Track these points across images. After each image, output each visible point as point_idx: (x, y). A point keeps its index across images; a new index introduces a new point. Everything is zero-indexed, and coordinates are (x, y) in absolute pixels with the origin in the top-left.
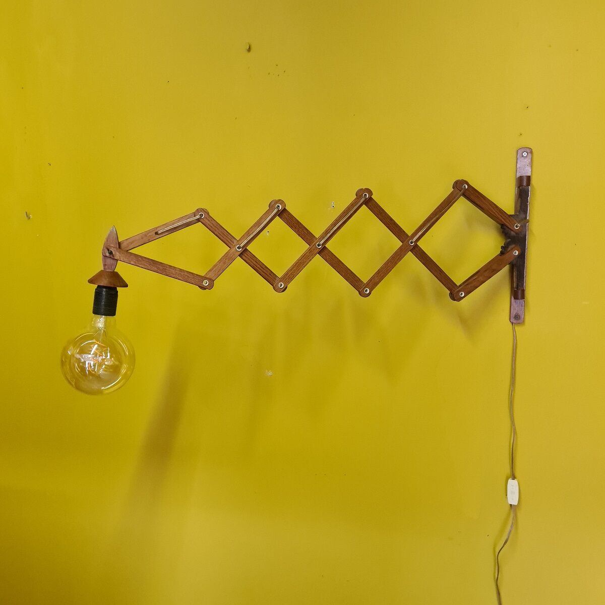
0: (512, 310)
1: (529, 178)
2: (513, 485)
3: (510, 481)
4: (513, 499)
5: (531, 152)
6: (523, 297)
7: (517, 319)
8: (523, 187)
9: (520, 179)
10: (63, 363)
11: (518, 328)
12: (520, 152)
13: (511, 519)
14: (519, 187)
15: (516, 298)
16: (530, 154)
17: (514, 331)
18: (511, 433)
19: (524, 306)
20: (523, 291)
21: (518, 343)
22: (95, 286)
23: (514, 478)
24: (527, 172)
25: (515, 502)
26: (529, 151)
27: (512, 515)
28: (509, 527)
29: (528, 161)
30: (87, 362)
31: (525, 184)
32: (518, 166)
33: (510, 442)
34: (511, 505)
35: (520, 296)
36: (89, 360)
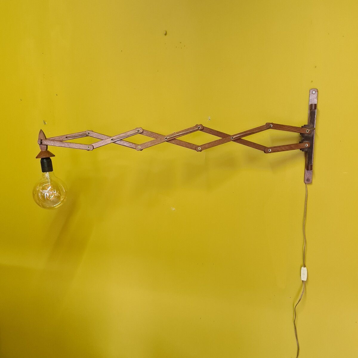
0: (305, 176)
1: (316, 105)
2: (304, 270)
3: (303, 268)
4: (304, 278)
5: (317, 91)
6: (311, 169)
7: (308, 181)
8: (313, 110)
9: (311, 106)
10: (34, 195)
11: (308, 186)
12: (311, 91)
13: (303, 288)
14: (310, 110)
15: (308, 169)
16: (316, 92)
17: (306, 187)
18: (304, 243)
19: (312, 174)
20: (312, 166)
21: (308, 194)
22: (40, 159)
23: (305, 266)
24: (315, 102)
25: (305, 279)
26: (316, 90)
27: (303, 286)
28: (301, 293)
29: (315, 96)
30: (45, 194)
31: (313, 108)
32: (310, 98)
33: (303, 246)
34: (303, 281)
35: (310, 168)
36: (46, 193)
